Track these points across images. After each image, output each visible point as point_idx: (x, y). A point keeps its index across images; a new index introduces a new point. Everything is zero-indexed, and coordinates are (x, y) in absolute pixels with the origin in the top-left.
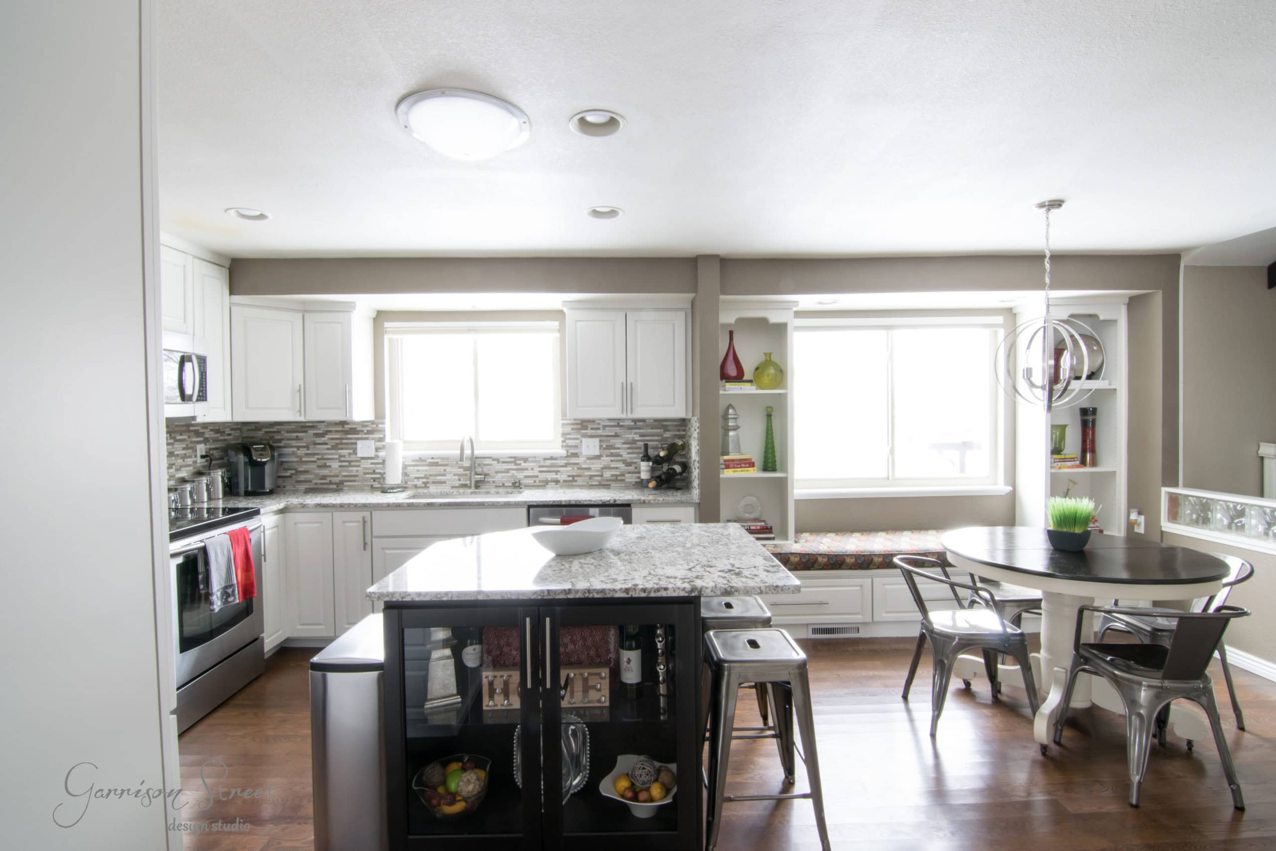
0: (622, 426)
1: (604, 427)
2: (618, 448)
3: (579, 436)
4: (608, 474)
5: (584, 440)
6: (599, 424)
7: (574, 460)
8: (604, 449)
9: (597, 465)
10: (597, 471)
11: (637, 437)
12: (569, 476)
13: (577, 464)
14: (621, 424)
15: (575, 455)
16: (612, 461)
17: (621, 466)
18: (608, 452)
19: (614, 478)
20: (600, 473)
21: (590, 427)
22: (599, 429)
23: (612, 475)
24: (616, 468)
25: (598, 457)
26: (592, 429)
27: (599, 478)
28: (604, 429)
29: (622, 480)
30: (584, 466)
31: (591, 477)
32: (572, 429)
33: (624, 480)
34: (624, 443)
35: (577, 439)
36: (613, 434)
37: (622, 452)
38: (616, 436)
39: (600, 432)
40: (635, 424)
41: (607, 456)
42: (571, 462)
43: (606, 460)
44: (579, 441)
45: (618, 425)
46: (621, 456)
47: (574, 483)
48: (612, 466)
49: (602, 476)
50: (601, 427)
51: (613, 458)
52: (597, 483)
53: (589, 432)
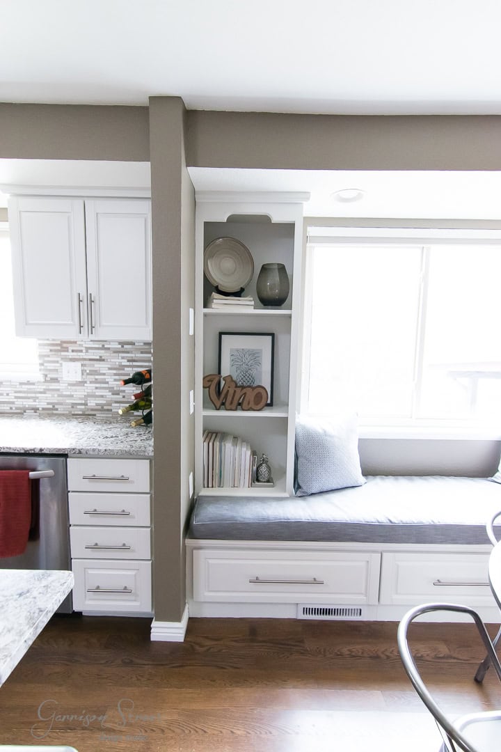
0: (109, 349)
1: (87, 349)
2: (104, 374)
3: (59, 359)
4: (92, 403)
5: (64, 363)
6: (81, 345)
7: (54, 386)
8: (88, 374)
9: (79, 393)
10: (80, 399)
11: (125, 362)
12: (48, 404)
13: (58, 390)
14: (106, 346)
15: (55, 380)
16: (97, 388)
17: (108, 394)
18: (92, 378)
19: (100, 407)
20: (83, 402)
21: (70, 349)
22: (81, 351)
23: (97, 405)
24: (102, 396)
25: (82, 383)
26: (73, 351)
27: (83, 407)
28: (87, 351)
29: (108, 410)
30: (65, 393)
31: (73, 405)
32: (51, 351)
33: (111, 410)
34: (110, 369)
35: (57, 362)
36: (98, 358)
37: (108, 378)
38: (101, 360)
39: (82, 355)
40: (123, 346)
41: (91, 382)
42: (51, 387)
43: (90, 387)
44: (58, 365)
45: (103, 348)
46: (107, 383)
47: (55, 412)
48: (97, 394)
49: (86, 404)
50: (84, 349)
51: (98, 385)
52: (80, 413)
53: (70, 354)
